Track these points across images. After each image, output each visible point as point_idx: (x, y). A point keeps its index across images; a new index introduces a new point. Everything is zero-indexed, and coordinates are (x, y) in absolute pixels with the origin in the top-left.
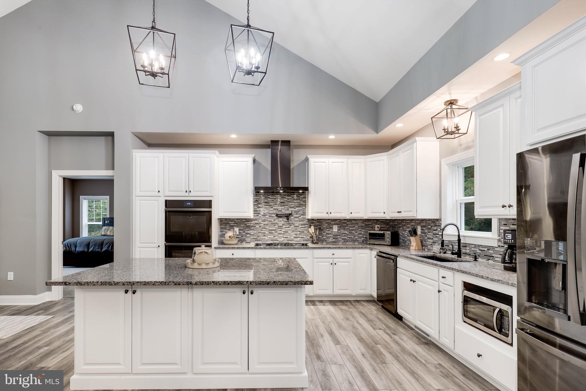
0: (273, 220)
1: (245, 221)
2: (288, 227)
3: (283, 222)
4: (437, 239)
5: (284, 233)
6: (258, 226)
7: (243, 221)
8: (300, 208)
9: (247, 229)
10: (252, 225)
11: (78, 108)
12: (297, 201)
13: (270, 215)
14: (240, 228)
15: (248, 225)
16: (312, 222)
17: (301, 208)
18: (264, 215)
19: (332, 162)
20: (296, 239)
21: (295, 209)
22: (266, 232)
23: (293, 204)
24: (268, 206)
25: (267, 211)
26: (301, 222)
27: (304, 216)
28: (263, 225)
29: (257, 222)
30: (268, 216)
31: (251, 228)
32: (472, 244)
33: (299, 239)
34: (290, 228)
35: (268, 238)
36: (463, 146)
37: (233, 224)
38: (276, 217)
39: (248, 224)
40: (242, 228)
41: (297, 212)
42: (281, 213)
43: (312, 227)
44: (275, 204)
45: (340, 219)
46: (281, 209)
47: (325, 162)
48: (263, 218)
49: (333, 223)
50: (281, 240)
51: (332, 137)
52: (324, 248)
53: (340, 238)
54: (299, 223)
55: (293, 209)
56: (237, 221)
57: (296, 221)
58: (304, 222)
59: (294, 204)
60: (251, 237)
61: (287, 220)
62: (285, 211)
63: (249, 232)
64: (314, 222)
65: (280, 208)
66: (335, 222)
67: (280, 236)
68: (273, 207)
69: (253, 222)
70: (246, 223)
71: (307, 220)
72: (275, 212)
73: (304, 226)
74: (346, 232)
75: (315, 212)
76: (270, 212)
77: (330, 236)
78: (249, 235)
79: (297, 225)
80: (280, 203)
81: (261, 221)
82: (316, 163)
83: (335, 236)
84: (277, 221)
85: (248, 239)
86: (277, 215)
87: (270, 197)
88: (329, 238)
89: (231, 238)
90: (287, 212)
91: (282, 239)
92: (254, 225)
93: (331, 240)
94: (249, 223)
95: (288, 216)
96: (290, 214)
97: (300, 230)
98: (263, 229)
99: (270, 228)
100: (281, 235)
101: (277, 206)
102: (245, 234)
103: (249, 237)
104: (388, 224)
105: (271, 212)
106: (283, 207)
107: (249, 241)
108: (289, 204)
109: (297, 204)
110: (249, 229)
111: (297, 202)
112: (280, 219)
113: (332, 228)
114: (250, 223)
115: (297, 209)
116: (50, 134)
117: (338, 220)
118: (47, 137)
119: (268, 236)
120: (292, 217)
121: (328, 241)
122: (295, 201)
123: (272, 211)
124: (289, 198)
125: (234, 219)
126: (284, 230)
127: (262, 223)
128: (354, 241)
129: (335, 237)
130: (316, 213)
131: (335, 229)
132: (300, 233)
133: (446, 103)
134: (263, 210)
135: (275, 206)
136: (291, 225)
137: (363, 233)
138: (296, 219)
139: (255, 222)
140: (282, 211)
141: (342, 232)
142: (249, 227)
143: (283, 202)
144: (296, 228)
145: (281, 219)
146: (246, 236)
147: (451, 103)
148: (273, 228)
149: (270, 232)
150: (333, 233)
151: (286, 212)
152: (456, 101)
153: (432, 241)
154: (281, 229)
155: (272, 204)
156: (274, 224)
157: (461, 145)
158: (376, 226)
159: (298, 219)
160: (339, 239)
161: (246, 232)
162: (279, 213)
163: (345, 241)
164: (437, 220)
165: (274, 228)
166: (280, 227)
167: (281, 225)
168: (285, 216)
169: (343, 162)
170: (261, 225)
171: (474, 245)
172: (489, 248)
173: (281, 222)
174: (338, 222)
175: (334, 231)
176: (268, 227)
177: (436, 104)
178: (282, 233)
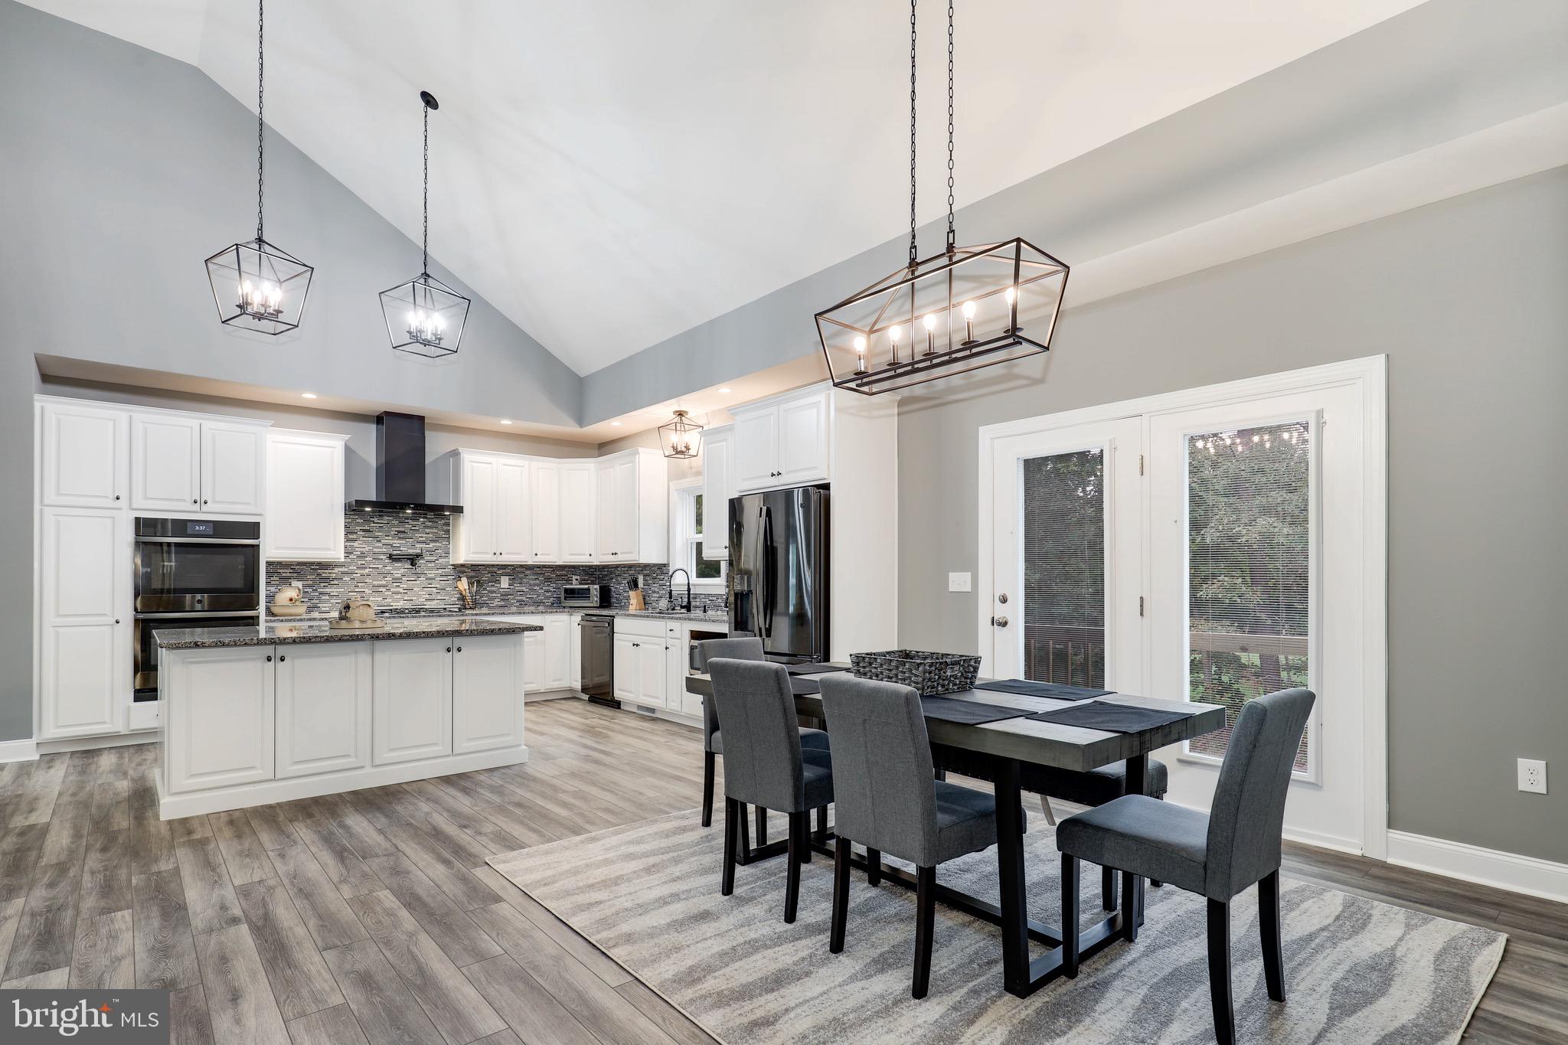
0: (381, 566)
1: (317, 567)
2: (413, 579)
3: (402, 570)
4: (664, 590)
5: (405, 591)
6: (348, 579)
7: (312, 567)
8: (437, 544)
9: (322, 584)
10: (334, 575)
12: (430, 530)
13: (376, 556)
14: (305, 583)
15: (323, 575)
16: (460, 570)
17: (440, 545)
18: (362, 556)
21: (428, 546)
22: (366, 590)
23: (424, 535)
24: (371, 539)
25: (368, 549)
26: (440, 571)
27: (447, 560)
28: (359, 575)
29: (346, 570)
30: (371, 559)
31: (332, 582)
32: (701, 594)
33: (435, 602)
34: (418, 582)
36: (694, 470)
37: (289, 575)
38: (387, 561)
39: (325, 573)
40: (311, 582)
41: (431, 552)
42: (399, 552)
43: (464, 580)
44: (388, 534)
45: (514, 566)
46: (399, 545)
47: (489, 463)
48: (359, 562)
49: (501, 572)
53: (514, 599)
54: (436, 572)
55: (424, 546)
56: (298, 567)
57: (431, 569)
58: (447, 570)
59: (427, 535)
61: (411, 567)
62: (406, 547)
63: (328, 590)
64: (465, 570)
65: (397, 543)
66: (504, 570)
67: (397, 596)
68: (382, 541)
69: (336, 570)
70: (319, 571)
71: (451, 567)
72: (385, 550)
73: (445, 579)
74: (524, 589)
75: (472, 551)
76: (375, 550)
77: (495, 595)
78: (328, 597)
79: (432, 575)
80: (396, 532)
81: (355, 568)
82: (475, 464)
83: (505, 596)
84: (391, 568)
86: (391, 557)
87: (377, 521)
88: (494, 598)
90: (411, 551)
91: (400, 602)
92: (339, 577)
93: (496, 602)
94: (326, 571)
95: (413, 560)
96: (419, 556)
97: (438, 586)
98: (359, 584)
99: (374, 583)
100: (399, 596)
101: (390, 538)
102: (317, 594)
103: (326, 601)
104: (591, 574)
105: (377, 550)
106: (404, 542)
107: (328, 609)
108: (416, 535)
109: (431, 536)
110: (326, 584)
111: (432, 533)
112: (396, 565)
113: (499, 581)
114: (330, 571)
115: (431, 545)
117: (510, 567)
120: (421, 561)
121: (491, 605)
122: (427, 530)
123: (380, 548)
124: (416, 524)
125: (290, 562)
126: (405, 586)
127: (356, 572)
128: (538, 603)
129: (502, 597)
130: (474, 553)
131: (505, 582)
132: (439, 591)
133: (675, 413)
134: (360, 545)
135: (386, 537)
136: (419, 575)
137: (553, 589)
138: (429, 565)
139: (340, 569)
140: (402, 549)
141: (517, 588)
142: (327, 580)
143: (404, 532)
144: (430, 581)
145: (400, 565)
146: (319, 598)
147: (681, 414)
148: (381, 582)
149: (375, 589)
150: (500, 590)
151: (409, 551)
152: (686, 412)
153: (657, 594)
154: (399, 584)
155: (379, 534)
156: (385, 575)
157: (691, 468)
158: (574, 577)
159: (433, 565)
160: (512, 601)
161: (319, 590)
162: (395, 552)
163: (522, 604)
164: (664, 565)
165: (385, 582)
166: (396, 580)
167: (400, 575)
168: (408, 559)
169: (523, 467)
170: (354, 575)
173: (400, 569)
174: (509, 571)
175: (502, 587)
176: (371, 581)
177: (663, 412)
178: (401, 591)
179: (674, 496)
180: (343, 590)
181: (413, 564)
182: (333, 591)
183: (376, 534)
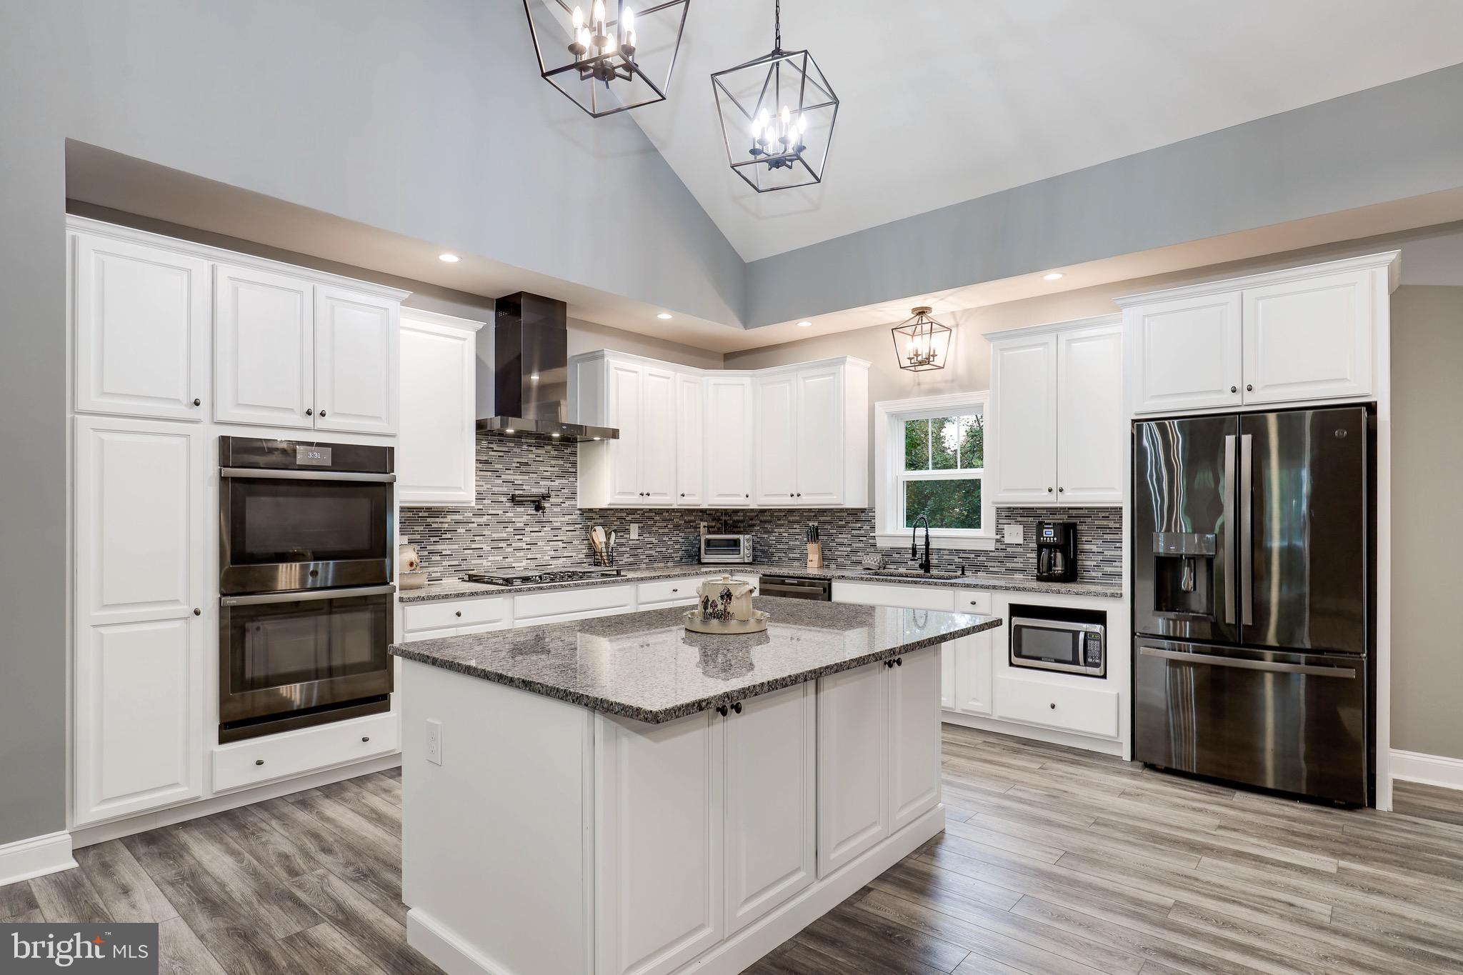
0: (500, 512)
1: (426, 514)
2: (537, 529)
3: (525, 517)
4: (861, 545)
5: (529, 547)
6: (463, 531)
7: (419, 514)
8: (563, 481)
9: (432, 539)
10: (446, 525)
12: (556, 462)
13: (495, 498)
15: (434, 525)
16: (593, 517)
17: (566, 482)
18: (480, 497)
19: (650, 375)
20: (554, 562)
21: (553, 483)
22: (484, 546)
23: (550, 469)
24: (490, 473)
25: (486, 487)
26: (567, 518)
27: (573, 503)
28: (475, 525)
29: (461, 517)
30: (490, 502)
31: (444, 536)
32: (945, 550)
33: (561, 560)
34: (542, 534)
35: (489, 564)
36: (924, 387)
38: (508, 504)
39: (436, 523)
40: (418, 537)
41: (557, 492)
42: (521, 492)
43: (599, 530)
44: (508, 466)
45: (642, 510)
46: (520, 482)
47: (636, 372)
48: (477, 507)
49: (629, 517)
50: (521, 567)
51: (665, 316)
52: (658, 577)
53: (643, 553)
54: (562, 519)
55: (549, 483)
57: (557, 515)
58: (573, 517)
59: (552, 469)
60: (444, 563)
61: (534, 512)
62: (530, 486)
63: (439, 547)
64: (594, 515)
65: (519, 479)
66: (633, 516)
67: (518, 554)
68: (503, 477)
69: (449, 518)
70: (429, 520)
71: (581, 512)
72: (505, 489)
73: (572, 528)
74: (653, 540)
75: (618, 492)
76: (494, 489)
77: (624, 549)
78: (438, 558)
79: (558, 524)
80: (518, 465)
82: (620, 372)
83: (634, 550)
84: (512, 515)
85: (436, 569)
86: (513, 499)
87: (495, 446)
88: (622, 554)
89: (414, 566)
90: (535, 491)
91: (524, 563)
92: (452, 528)
93: (626, 559)
94: (437, 520)
95: (538, 503)
96: (545, 497)
97: (564, 538)
98: (477, 538)
99: (494, 535)
100: (522, 554)
101: (511, 472)
103: (438, 563)
104: (718, 520)
105: (496, 489)
106: (527, 477)
107: (439, 574)
108: (541, 468)
109: (557, 469)
110: (437, 539)
111: (558, 465)
112: (518, 509)
113: (627, 531)
114: (442, 520)
115: (557, 482)
117: (638, 512)
119: (490, 558)
120: (546, 505)
121: (620, 563)
122: (552, 462)
123: (500, 486)
124: (539, 451)
126: (528, 539)
127: (473, 520)
128: (666, 559)
129: (632, 552)
131: (634, 532)
132: (565, 545)
133: (914, 310)
135: (507, 472)
136: (544, 524)
137: (681, 540)
138: (555, 510)
139: (454, 517)
140: (524, 487)
141: (646, 539)
142: (437, 533)
143: (527, 464)
144: (556, 532)
145: (522, 509)
147: (921, 312)
148: (501, 535)
149: (495, 544)
150: (630, 542)
151: (533, 490)
152: (929, 309)
153: (849, 549)
154: (520, 537)
155: (500, 466)
156: (505, 523)
157: (919, 384)
158: (703, 524)
159: (558, 510)
160: (641, 557)
161: (429, 548)
162: (517, 493)
163: (652, 560)
164: (863, 510)
165: (505, 535)
166: (519, 531)
167: (522, 525)
168: (532, 501)
169: (668, 378)
170: (471, 525)
171: (948, 550)
172: (978, 553)
173: (522, 515)
174: (638, 516)
175: (631, 538)
176: (489, 533)
177: (900, 310)
178: (524, 546)
179: (882, 421)
180: (456, 547)
181: (538, 507)
182: (444, 547)
183: (496, 466)
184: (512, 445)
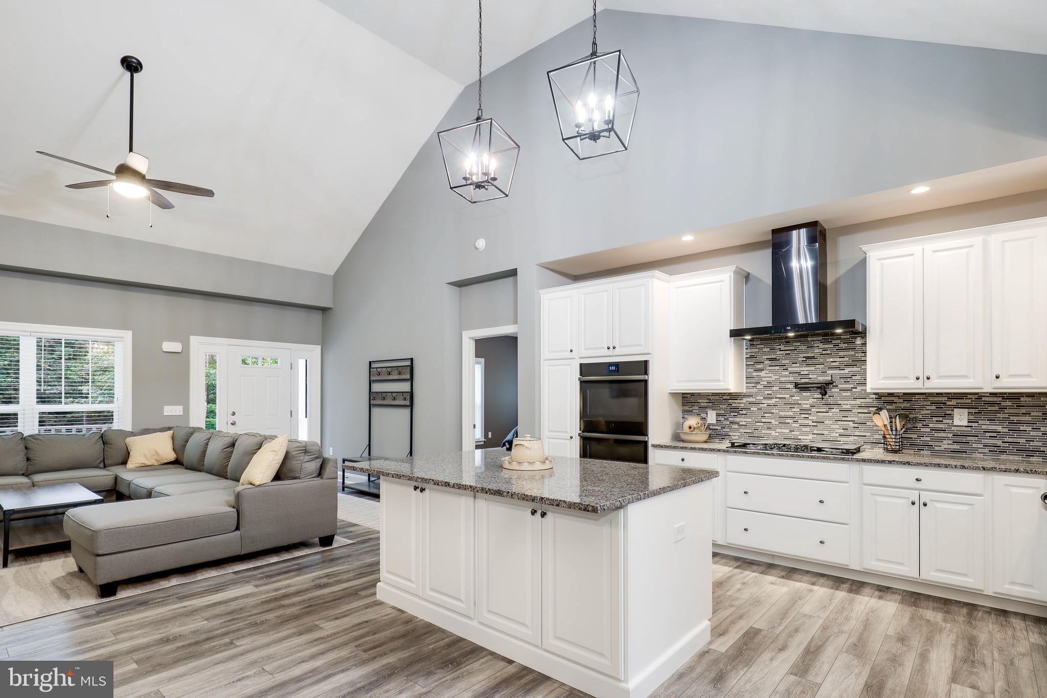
0: (787, 396)
1: (728, 398)
2: (824, 410)
3: (811, 401)
5: (815, 424)
6: (756, 409)
7: (724, 398)
8: (855, 369)
9: (732, 414)
10: (743, 405)
11: (481, 244)
12: (846, 353)
13: (782, 385)
14: (718, 412)
15: (734, 405)
16: (885, 400)
17: (859, 369)
18: (769, 385)
19: (934, 251)
20: (844, 439)
21: (841, 372)
22: (773, 421)
23: (838, 359)
24: (778, 368)
25: (774, 378)
26: (858, 402)
27: (864, 388)
28: (765, 405)
29: (754, 400)
30: (778, 388)
31: (741, 412)
33: (851, 438)
34: (830, 414)
35: (777, 434)
37: (706, 404)
38: (794, 390)
40: (723, 412)
41: (847, 379)
42: (807, 380)
43: (884, 414)
44: (794, 361)
45: (977, 394)
46: (807, 373)
47: (912, 255)
48: (767, 392)
49: (954, 402)
50: (807, 439)
51: (920, 189)
52: (890, 462)
53: (979, 442)
54: (853, 402)
55: (837, 372)
56: (713, 397)
57: (846, 398)
58: (867, 400)
59: (841, 359)
60: (741, 430)
61: (821, 396)
62: (816, 375)
63: (737, 420)
64: (896, 399)
65: (804, 370)
66: (959, 401)
67: (804, 429)
68: (789, 369)
69: (745, 400)
70: (730, 401)
71: (874, 396)
72: (792, 379)
73: (866, 411)
75: (882, 377)
76: (781, 379)
77: (944, 435)
78: (737, 427)
79: (849, 407)
80: (804, 359)
81: (762, 398)
82: (883, 261)
83: (960, 437)
84: (798, 398)
85: (735, 434)
86: (797, 385)
87: (782, 347)
88: (941, 440)
89: (692, 429)
90: (822, 379)
91: (810, 437)
92: (746, 407)
93: (945, 445)
94: (736, 401)
95: (823, 388)
96: (830, 383)
97: (856, 419)
98: (766, 415)
99: (781, 413)
100: (808, 429)
101: (798, 365)
102: (728, 423)
103: (737, 431)
105: (783, 379)
106: (813, 368)
108: (828, 360)
109: (847, 359)
110: (736, 414)
111: (848, 356)
112: (804, 394)
113: (951, 416)
114: (739, 401)
115: (847, 370)
116: (461, 284)
117: (969, 396)
118: (458, 288)
119: (778, 430)
120: (833, 390)
121: (937, 448)
122: (842, 354)
123: (786, 377)
124: (826, 346)
125: (707, 393)
126: (814, 418)
127: (763, 402)
129: (959, 439)
131: (961, 418)
132: (856, 425)
134: (767, 375)
135: (794, 365)
136: (832, 406)
138: (844, 394)
139: (748, 400)
140: (810, 376)
141: (984, 427)
142: (737, 410)
143: (813, 357)
144: (845, 414)
145: (808, 394)
146: (730, 427)
148: (788, 414)
149: (783, 420)
150: (953, 428)
151: (819, 378)
154: (806, 416)
155: (787, 361)
156: (792, 405)
159: (849, 394)
160: (974, 445)
161: (730, 419)
162: (803, 381)
165: (792, 414)
166: (805, 411)
167: (808, 406)
168: (818, 388)
169: (972, 246)
170: (761, 405)
173: (809, 399)
174: (969, 401)
175: (955, 424)
176: (777, 411)
178: (810, 423)
180: (750, 420)
181: (824, 393)
182: (742, 420)
183: (783, 362)
184: (797, 344)
